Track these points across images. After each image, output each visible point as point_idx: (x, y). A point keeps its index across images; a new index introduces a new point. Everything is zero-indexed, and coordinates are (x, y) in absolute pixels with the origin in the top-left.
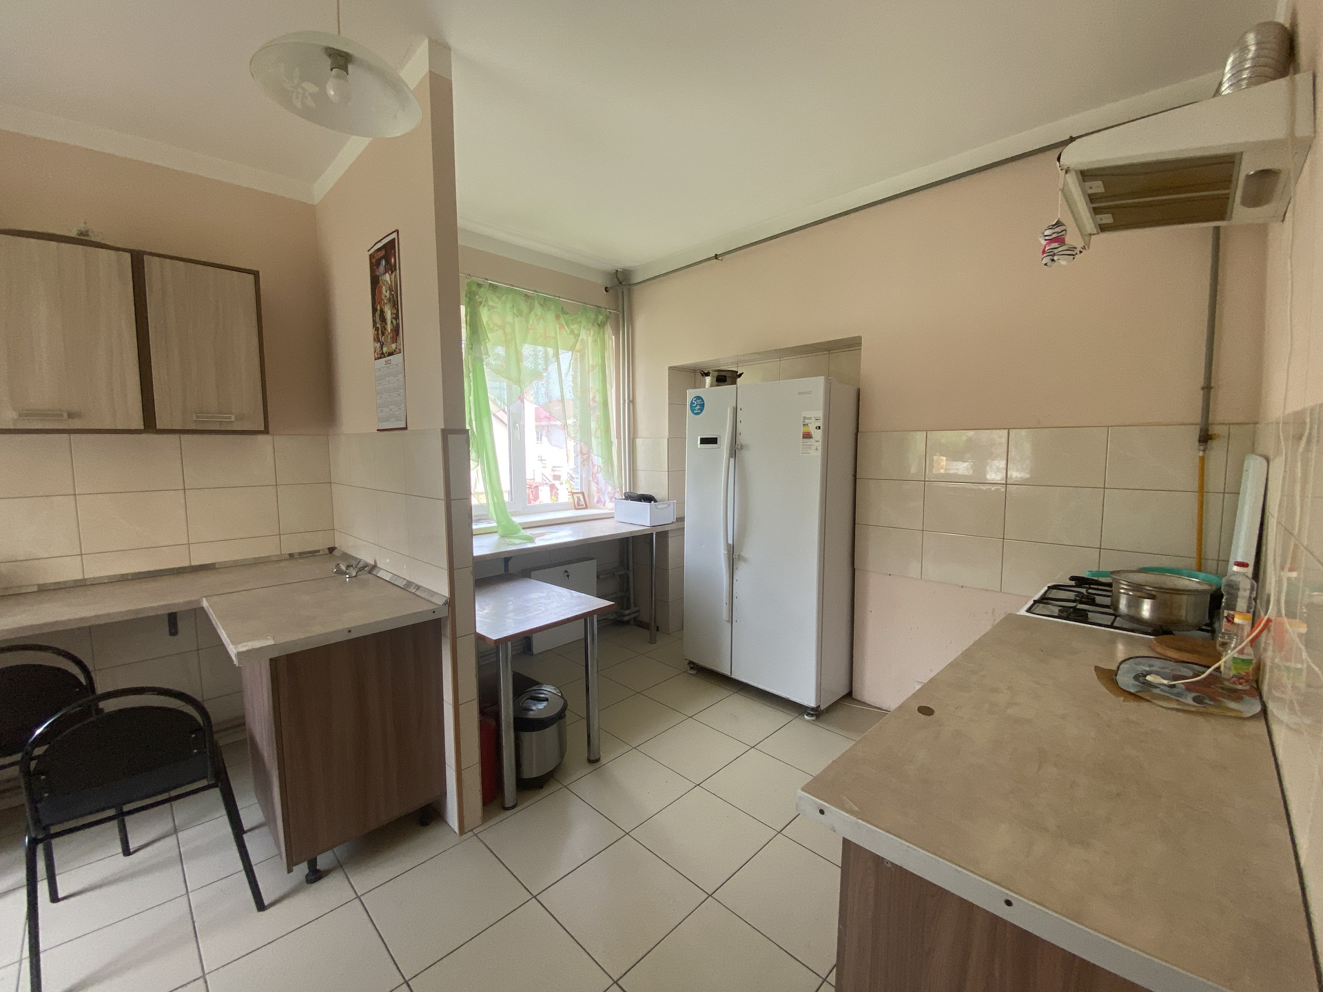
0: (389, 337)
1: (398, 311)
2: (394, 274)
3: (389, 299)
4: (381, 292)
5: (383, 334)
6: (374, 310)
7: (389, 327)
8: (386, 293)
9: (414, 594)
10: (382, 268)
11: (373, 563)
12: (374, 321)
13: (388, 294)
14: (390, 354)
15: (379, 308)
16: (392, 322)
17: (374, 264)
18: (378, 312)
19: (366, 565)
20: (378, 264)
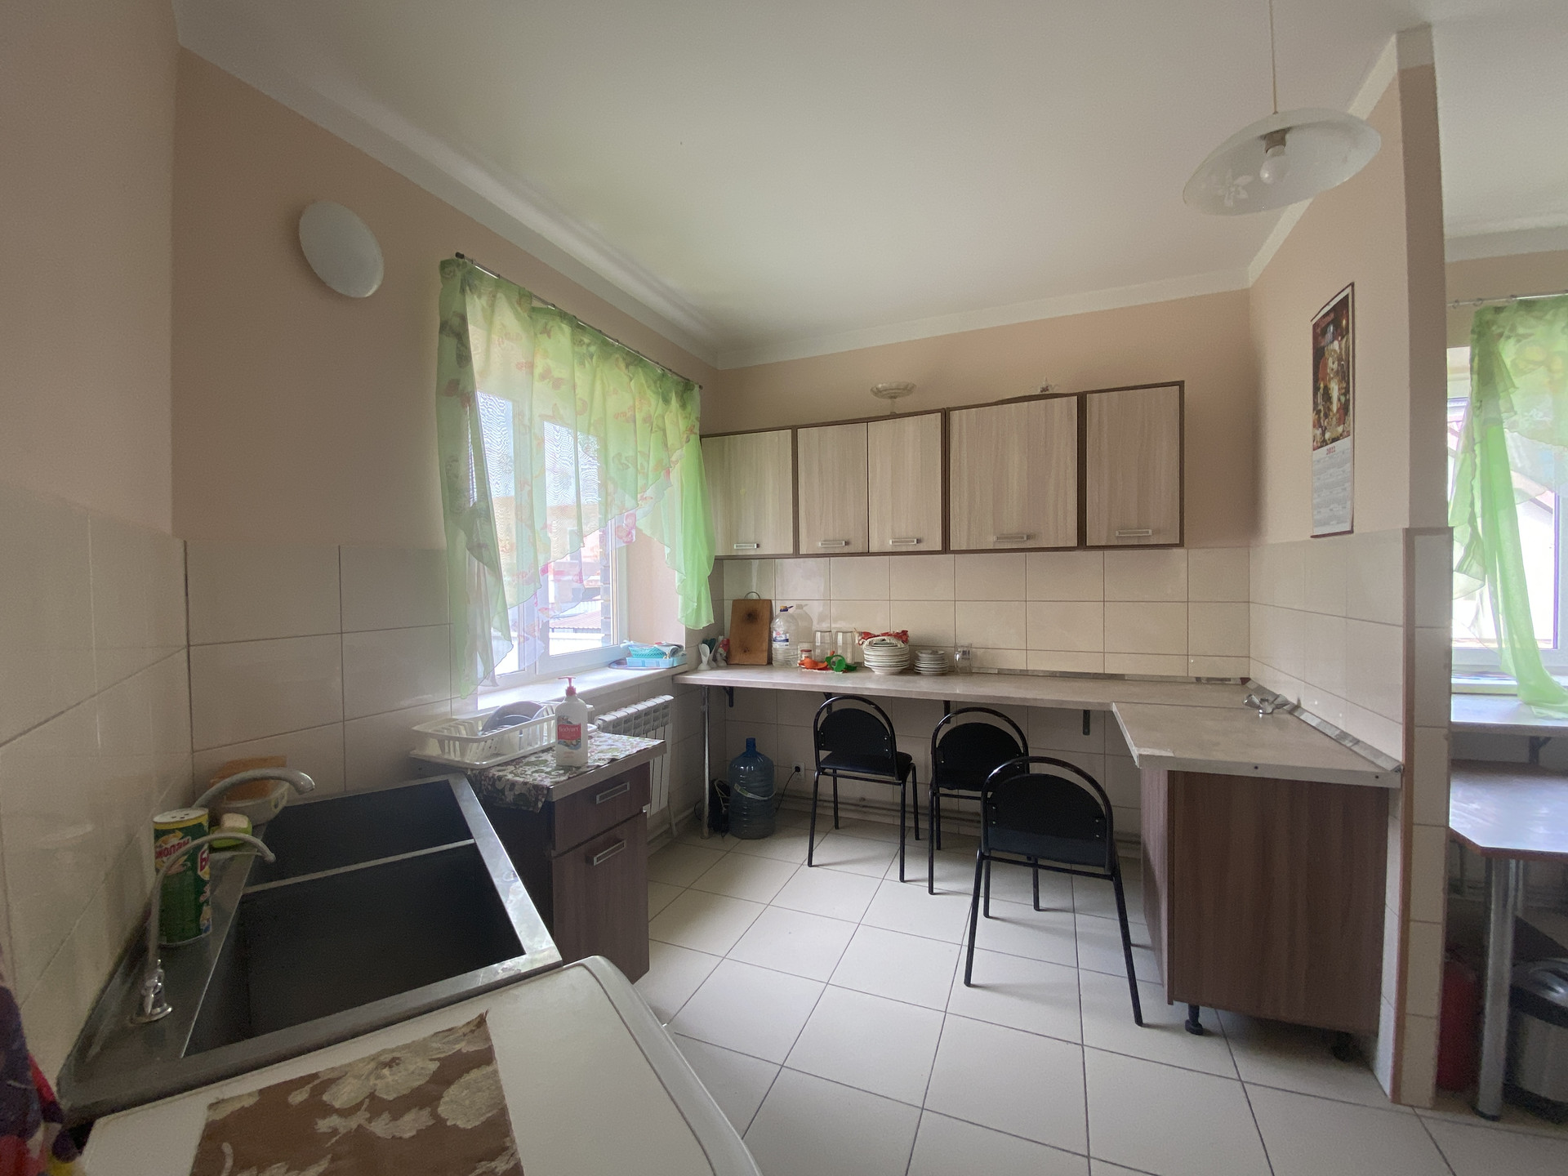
0: (1334, 419)
1: (1348, 383)
2: (1345, 340)
3: (1337, 373)
4: (1326, 365)
5: (1326, 416)
6: (1316, 389)
7: (1335, 408)
8: (1332, 365)
9: (1351, 750)
10: (1329, 336)
11: (1295, 702)
12: (1315, 403)
13: (1335, 366)
14: (1334, 440)
15: (1322, 385)
16: (1339, 400)
17: (1319, 332)
18: (1321, 390)
19: (1286, 703)
20: (1324, 332)
